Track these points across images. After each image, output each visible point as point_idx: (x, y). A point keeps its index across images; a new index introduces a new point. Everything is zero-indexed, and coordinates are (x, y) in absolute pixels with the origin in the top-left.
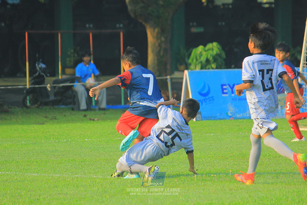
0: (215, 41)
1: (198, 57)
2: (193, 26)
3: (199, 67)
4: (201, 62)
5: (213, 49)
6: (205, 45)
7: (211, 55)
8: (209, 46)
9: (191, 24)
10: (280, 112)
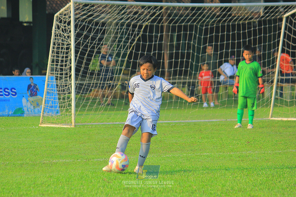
10: (32, 111)
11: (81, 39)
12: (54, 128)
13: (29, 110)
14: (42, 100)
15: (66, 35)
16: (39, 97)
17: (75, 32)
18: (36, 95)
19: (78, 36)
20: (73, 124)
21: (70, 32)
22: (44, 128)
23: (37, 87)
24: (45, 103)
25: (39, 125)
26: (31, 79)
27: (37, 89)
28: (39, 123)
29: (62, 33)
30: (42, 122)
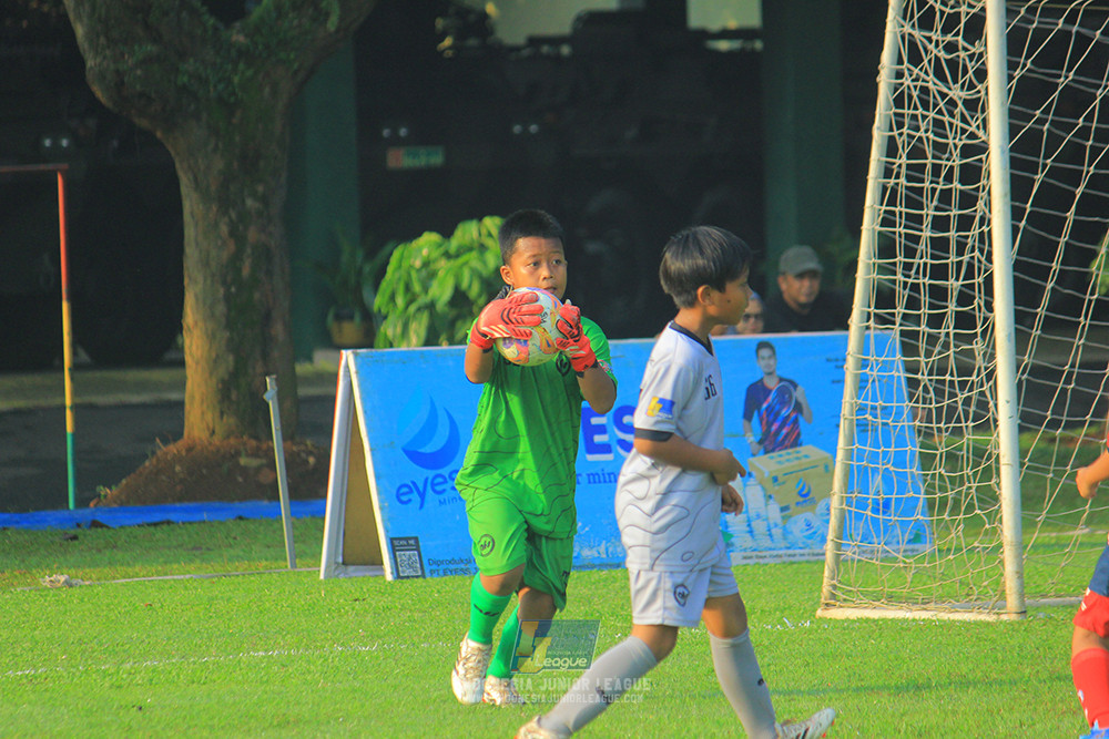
0: (492, 213)
1: (417, 288)
2: (396, 141)
3: (419, 329)
4: (431, 306)
5: (483, 248)
6: (447, 233)
7: (474, 272)
8: (467, 231)
9: (386, 133)
10: (777, 532)
11: (1042, 118)
12: (901, 626)
13: (759, 526)
14: (829, 470)
15: (957, 93)
16: (809, 452)
17: (1010, 78)
18: (795, 441)
19: (1024, 96)
20: (1012, 601)
21: (982, 74)
22: (847, 626)
23: (799, 394)
24: (848, 485)
25: (819, 613)
26: (765, 352)
27: (798, 408)
28: (817, 604)
29: (933, 84)
30: (833, 596)
